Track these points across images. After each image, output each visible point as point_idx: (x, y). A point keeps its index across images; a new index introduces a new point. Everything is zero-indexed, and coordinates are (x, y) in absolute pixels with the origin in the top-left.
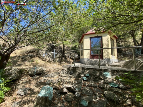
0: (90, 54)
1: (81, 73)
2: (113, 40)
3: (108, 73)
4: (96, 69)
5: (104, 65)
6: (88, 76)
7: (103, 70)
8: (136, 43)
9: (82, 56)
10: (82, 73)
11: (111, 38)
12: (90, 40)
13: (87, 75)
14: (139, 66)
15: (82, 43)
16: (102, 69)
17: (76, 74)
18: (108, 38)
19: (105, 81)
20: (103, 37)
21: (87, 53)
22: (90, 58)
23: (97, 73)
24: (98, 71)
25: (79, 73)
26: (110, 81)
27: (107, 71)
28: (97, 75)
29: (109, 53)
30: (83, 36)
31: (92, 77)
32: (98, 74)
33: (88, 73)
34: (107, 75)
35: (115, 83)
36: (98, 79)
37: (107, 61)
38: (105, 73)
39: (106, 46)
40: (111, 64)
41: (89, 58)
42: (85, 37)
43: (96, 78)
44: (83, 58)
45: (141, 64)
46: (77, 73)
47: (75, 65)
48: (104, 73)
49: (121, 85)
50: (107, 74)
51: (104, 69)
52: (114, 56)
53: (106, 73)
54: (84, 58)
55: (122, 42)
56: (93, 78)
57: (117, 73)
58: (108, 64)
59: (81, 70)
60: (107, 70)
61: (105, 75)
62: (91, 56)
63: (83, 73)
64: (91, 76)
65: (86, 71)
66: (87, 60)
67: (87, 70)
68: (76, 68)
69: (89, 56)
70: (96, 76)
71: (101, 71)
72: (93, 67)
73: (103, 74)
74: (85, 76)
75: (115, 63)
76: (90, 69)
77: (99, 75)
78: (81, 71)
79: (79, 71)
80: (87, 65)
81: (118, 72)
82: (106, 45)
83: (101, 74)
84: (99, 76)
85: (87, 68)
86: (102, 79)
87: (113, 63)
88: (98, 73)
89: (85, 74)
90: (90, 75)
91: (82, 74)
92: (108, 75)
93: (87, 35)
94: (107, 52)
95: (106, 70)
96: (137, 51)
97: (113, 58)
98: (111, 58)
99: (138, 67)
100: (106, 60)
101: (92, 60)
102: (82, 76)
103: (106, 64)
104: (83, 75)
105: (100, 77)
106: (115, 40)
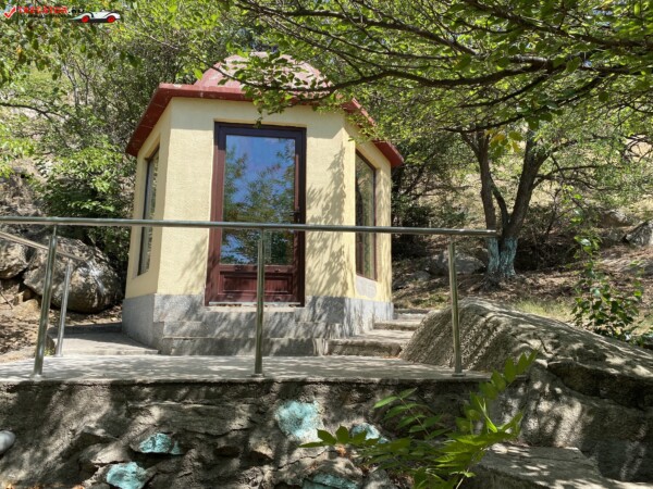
0: (213, 260)
1: (100, 432)
2: (374, 171)
3: (309, 407)
4: (232, 384)
5: (303, 348)
6: (157, 450)
7: (276, 387)
8: (495, 203)
9: (139, 273)
10: (108, 430)
11: (358, 153)
12: (220, 142)
13: (147, 447)
14: (480, 347)
15: (150, 160)
16: (270, 382)
17: (46, 453)
18: (342, 152)
19: (282, 473)
20: (312, 143)
21: (192, 248)
22: (210, 297)
23: (233, 417)
24: (241, 397)
25: (83, 434)
26: (314, 464)
27: (305, 393)
28: (234, 434)
29: (343, 259)
30: (160, 103)
31: (193, 453)
32: (237, 424)
33: (162, 423)
34: (298, 422)
35: (341, 475)
36: (236, 462)
37: (324, 318)
38: (287, 407)
39: (324, 210)
40: (351, 335)
41: (199, 291)
42: (175, 109)
43: (224, 455)
44: (151, 296)
45: (490, 333)
46: (59, 444)
47: (45, 369)
48: (284, 413)
49: (377, 480)
50: (299, 415)
51: (284, 382)
52: (376, 278)
53: (295, 407)
54: (161, 291)
55: (429, 187)
56: (200, 459)
57: (360, 401)
58: (332, 339)
59: (98, 409)
60: (304, 382)
61: (286, 427)
62: (219, 280)
63: (116, 429)
64: (185, 449)
65: (146, 411)
66: (184, 307)
67: (155, 398)
68: (49, 396)
69: (200, 277)
70: (222, 443)
71: (265, 399)
72: (218, 368)
73: (277, 417)
74: (133, 455)
75: (376, 327)
76: (183, 392)
77: (247, 431)
78: (95, 416)
79: (81, 415)
80: (179, 353)
81: (369, 391)
82: (322, 203)
83: (261, 417)
84: (245, 442)
85: (156, 384)
86: (261, 460)
87: (365, 332)
88: (240, 416)
89: (131, 441)
90: (175, 437)
91: (105, 442)
92: (307, 420)
93: (194, 95)
94: (328, 251)
95: (294, 390)
96: (495, 250)
97: (365, 297)
98: (349, 294)
99: (476, 353)
100: (318, 311)
101: (224, 310)
102: (106, 455)
103: (318, 341)
104: (111, 447)
105: (252, 441)
106: (382, 173)
